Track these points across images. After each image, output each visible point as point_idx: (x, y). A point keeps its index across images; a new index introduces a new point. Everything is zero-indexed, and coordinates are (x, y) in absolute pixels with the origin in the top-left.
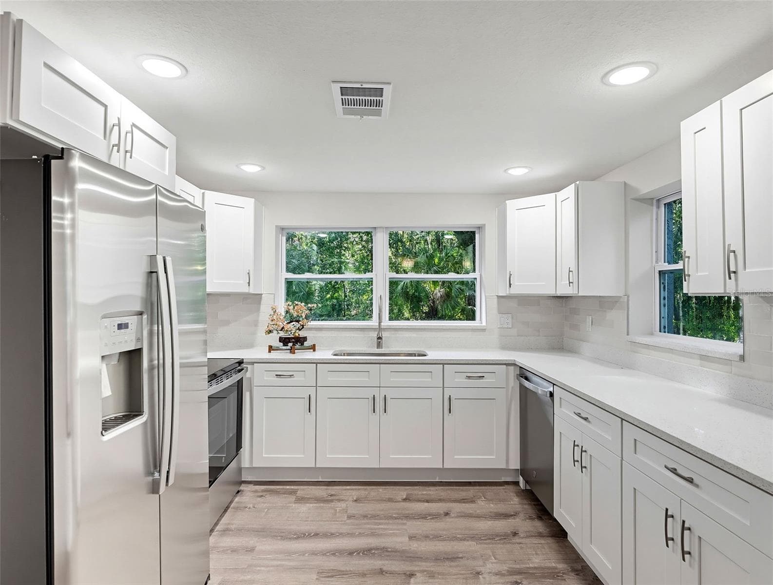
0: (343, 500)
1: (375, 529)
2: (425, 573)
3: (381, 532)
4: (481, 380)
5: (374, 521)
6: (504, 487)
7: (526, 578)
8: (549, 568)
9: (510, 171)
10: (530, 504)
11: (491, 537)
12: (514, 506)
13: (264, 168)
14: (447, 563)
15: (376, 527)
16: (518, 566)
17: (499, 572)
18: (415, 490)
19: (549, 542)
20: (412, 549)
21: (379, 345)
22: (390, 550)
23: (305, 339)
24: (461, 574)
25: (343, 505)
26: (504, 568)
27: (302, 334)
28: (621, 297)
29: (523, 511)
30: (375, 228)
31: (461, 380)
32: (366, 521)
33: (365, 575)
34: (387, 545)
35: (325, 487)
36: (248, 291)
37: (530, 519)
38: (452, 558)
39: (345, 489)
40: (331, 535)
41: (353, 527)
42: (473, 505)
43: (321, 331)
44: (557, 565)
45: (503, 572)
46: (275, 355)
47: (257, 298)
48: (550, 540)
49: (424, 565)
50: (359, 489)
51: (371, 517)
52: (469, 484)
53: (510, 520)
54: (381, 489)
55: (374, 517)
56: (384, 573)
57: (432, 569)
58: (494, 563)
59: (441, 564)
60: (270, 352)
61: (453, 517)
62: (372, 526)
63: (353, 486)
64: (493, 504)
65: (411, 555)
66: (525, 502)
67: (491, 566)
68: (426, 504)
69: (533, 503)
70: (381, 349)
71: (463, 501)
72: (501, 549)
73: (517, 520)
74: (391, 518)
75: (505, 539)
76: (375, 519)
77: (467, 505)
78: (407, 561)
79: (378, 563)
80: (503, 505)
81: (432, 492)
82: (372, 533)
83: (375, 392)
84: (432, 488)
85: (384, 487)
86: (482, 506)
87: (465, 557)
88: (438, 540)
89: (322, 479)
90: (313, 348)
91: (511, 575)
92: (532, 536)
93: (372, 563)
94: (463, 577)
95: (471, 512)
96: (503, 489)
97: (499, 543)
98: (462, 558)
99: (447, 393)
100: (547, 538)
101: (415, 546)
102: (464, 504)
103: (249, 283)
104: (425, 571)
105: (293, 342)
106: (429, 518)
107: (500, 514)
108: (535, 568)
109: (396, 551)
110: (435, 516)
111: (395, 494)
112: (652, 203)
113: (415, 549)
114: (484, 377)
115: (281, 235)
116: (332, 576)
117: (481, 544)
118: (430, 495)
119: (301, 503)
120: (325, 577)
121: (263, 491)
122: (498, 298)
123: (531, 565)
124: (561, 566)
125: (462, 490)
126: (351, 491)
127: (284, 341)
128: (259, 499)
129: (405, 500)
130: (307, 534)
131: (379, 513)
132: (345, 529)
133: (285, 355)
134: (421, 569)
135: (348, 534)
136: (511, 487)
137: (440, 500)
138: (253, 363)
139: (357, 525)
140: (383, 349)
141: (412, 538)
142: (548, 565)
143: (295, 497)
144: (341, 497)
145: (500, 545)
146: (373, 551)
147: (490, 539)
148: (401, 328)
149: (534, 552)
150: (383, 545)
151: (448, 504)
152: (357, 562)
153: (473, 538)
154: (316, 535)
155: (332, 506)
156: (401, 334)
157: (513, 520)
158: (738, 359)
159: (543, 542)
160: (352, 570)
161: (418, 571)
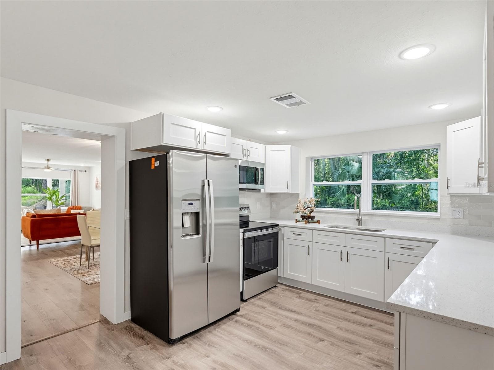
2: (330, 343)
9: (433, 107)
13: (288, 131)
14: (347, 344)
15: (326, 318)
23: (314, 217)
27: (312, 214)
30: (363, 153)
31: (398, 249)
33: (301, 332)
36: (287, 192)
39: (325, 299)
43: (328, 213)
45: (375, 359)
46: (299, 224)
47: (297, 195)
49: (333, 340)
50: (332, 301)
54: (344, 304)
60: (296, 222)
68: (364, 318)
74: (337, 317)
79: (311, 330)
81: (375, 314)
87: (359, 345)
89: (317, 292)
91: (378, 362)
94: (349, 351)
99: (387, 256)
103: (287, 187)
104: (331, 342)
105: (307, 218)
106: (358, 324)
115: (311, 162)
116: (287, 327)
120: (284, 326)
121: (287, 289)
126: (327, 301)
127: (303, 217)
128: (282, 292)
133: (302, 225)
138: (284, 227)
148: (375, 214)
151: (377, 322)
153: (374, 340)
154: (294, 312)
156: (375, 218)
161: (327, 340)
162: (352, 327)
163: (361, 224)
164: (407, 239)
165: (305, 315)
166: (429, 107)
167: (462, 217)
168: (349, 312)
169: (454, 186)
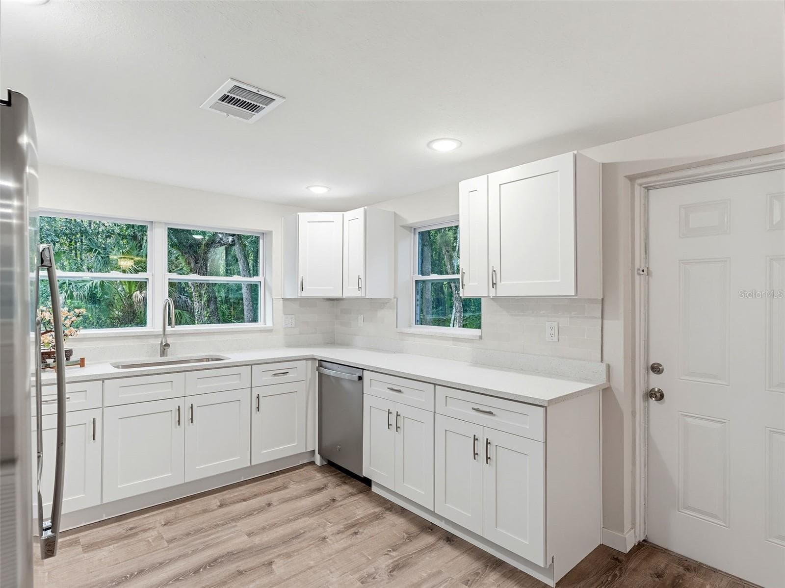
0: (149, 529)
1: (208, 541)
2: (281, 556)
3: (215, 541)
4: (286, 376)
5: (200, 535)
6: (304, 469)
7: (360, 527)
8: (370, 514)
10: (332, 475)
11: (318, 509)
12: (320, 480)
14: (295, 541)
16: (349, 522)
17: (339, 530)
18: (225, 494)
19: (361, 497)
20: (257, 543)
21: (163, 353)
22: (235, 552)
24: (311, 545)
25: (154, 533)
26: (341, 527)
28: (391, 299)
29: (329, 482)
32: (190, 539)
34: (230, 550)
35: (116, 524)
37: (338, 486)
38: (296, 536)
40: (161, 565)
41: (180, 548)
42: (287, 491)
44: (375, 510)
48: (361, 496)
50: (162, 513)
51: (195, 533)
52: (273, 475)
53: (324, 492)
54: (188, 505)
55: (198, 531)
56: (243, 573)
57: (285, 551)
58: (331, 526)
59: (290, 544)
61: (276, 506)
62: (203, 540)
63: (152, 511)
64: (302, 484)
65: (259, 548)
66: (327, 475)
67: (330, 529)
68: (245, 503)
69: (333, 474)
70: (166, 358)
71: (276, 489)
72: (330, 515)
73: (329, 489)
74: (217, 526)
75: (329, 506)
76: (201, 533)
77: (283, 492)
78: (258, 554)
79: (232, 567)
80: (312, 483)
82: (206, 545)
83: (180, 402)
84: (240, 488)
85: (190, 502)
86: (295, 489)
88: (276, 527)
90: (82, 363)
92: (347, 497)
93: (225, 570)
95: (289, 496)
96: (304, 470)
97: (326, 511)
98: (304, 533)
100: (358, 495)
101: (257, 540)
102: (279, 492)
107: (313, 490)
108: (362, 518)
109: (242, 551)
110: (260, 510)
111: (207, 504)
112: (411, 230)
113: (259, 542)
114: (288, 373)
117: (312, 517)
118: (243, 494)
119: (96, 549)
122: (283, 301)
123: (358, 517)
124: (378, 510)
125: (270, 482)
129: (221, 506)
130: (129, 576)
131: (201, 526)
132: (172, 554)
134: (276, 554)
135: (180, 556)
136: (309, 467)
137: (256, 496)
139: (184, 545)
140: (168, 357)
141: (250, 535)
142: (370, 512)
143: (80, 546)
144: (144, 526)
145: (327, 513)
146: (220, 560)
147: (317, 511)
149: (355, 508)
150: (225, 552)
152: (209, 576)
155: (140, 538)
157: (327, 491)
158: (478, 338)
159: (357, 499)
160: (208, 584)
162: (260, 520)
163: (165, 354)
164: (280, 360)
165: (172, 561)
166: (307, 188)
167: (293, 326)
168: (215, 510)
169: (310, 288)
